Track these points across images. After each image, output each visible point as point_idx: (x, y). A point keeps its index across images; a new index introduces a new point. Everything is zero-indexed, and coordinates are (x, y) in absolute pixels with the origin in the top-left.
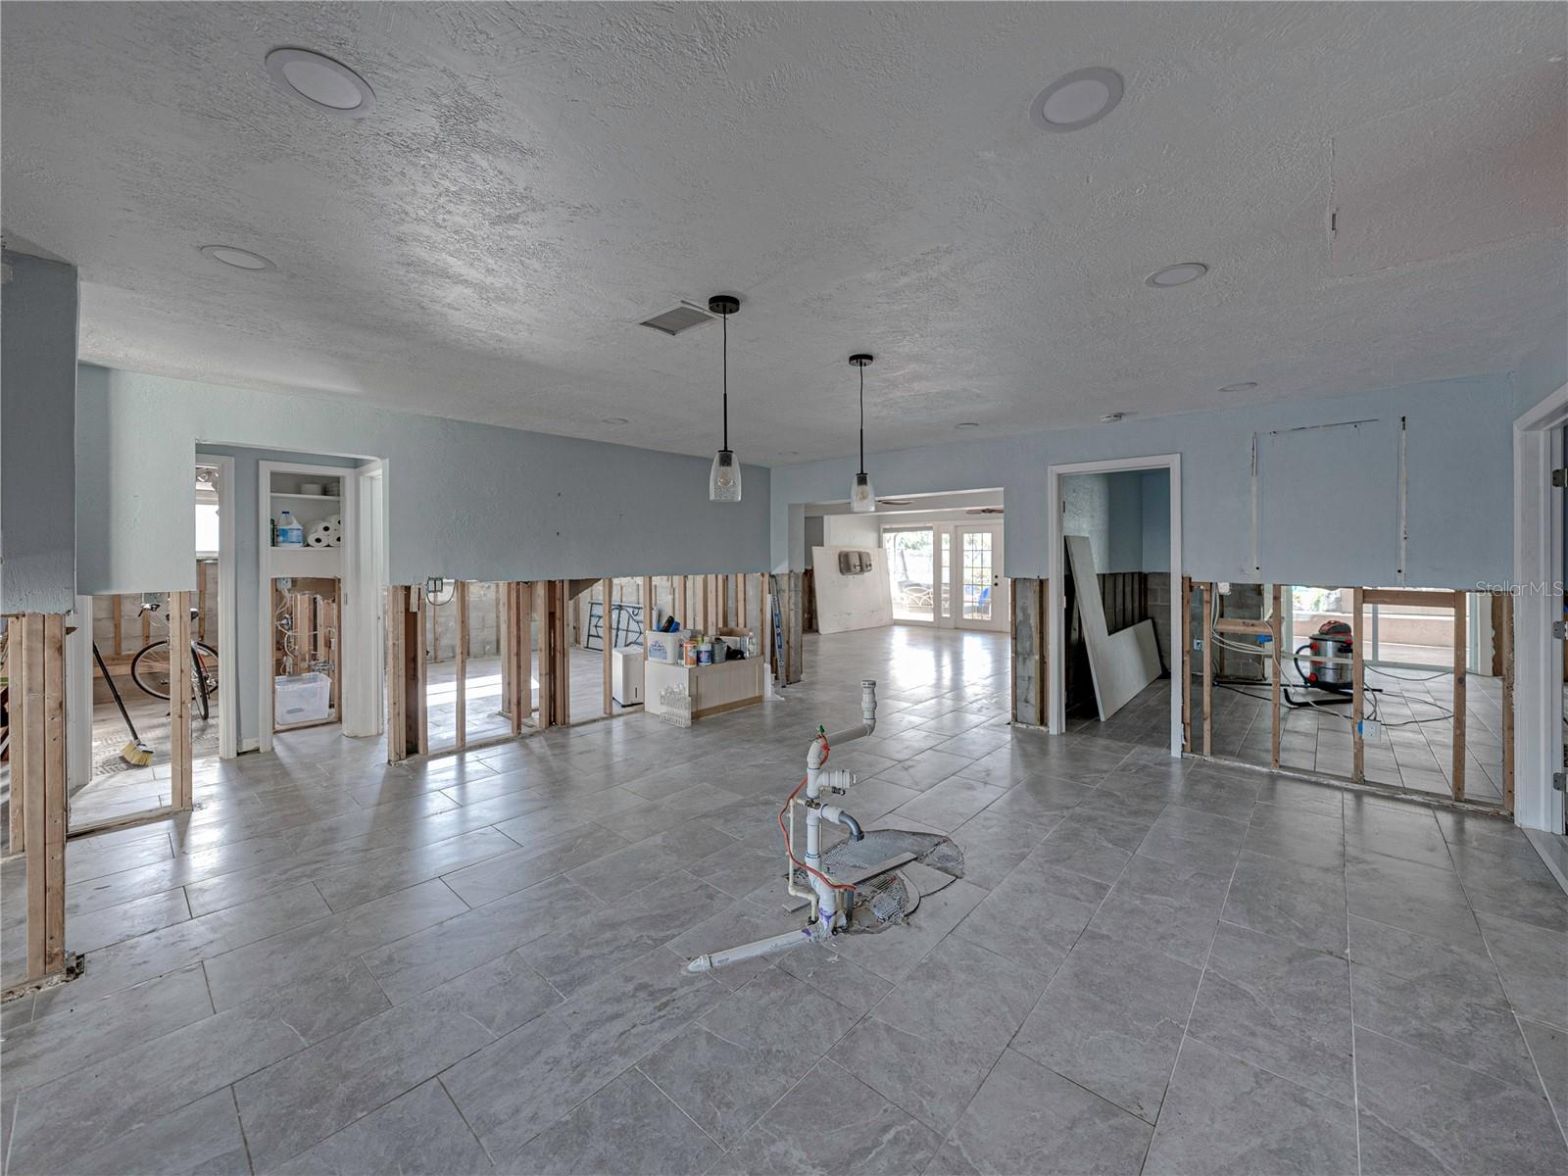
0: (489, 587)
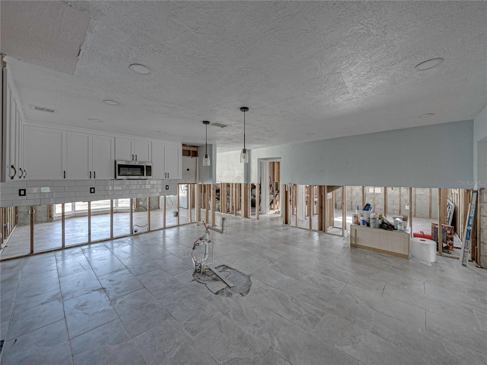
0: (396, 189)
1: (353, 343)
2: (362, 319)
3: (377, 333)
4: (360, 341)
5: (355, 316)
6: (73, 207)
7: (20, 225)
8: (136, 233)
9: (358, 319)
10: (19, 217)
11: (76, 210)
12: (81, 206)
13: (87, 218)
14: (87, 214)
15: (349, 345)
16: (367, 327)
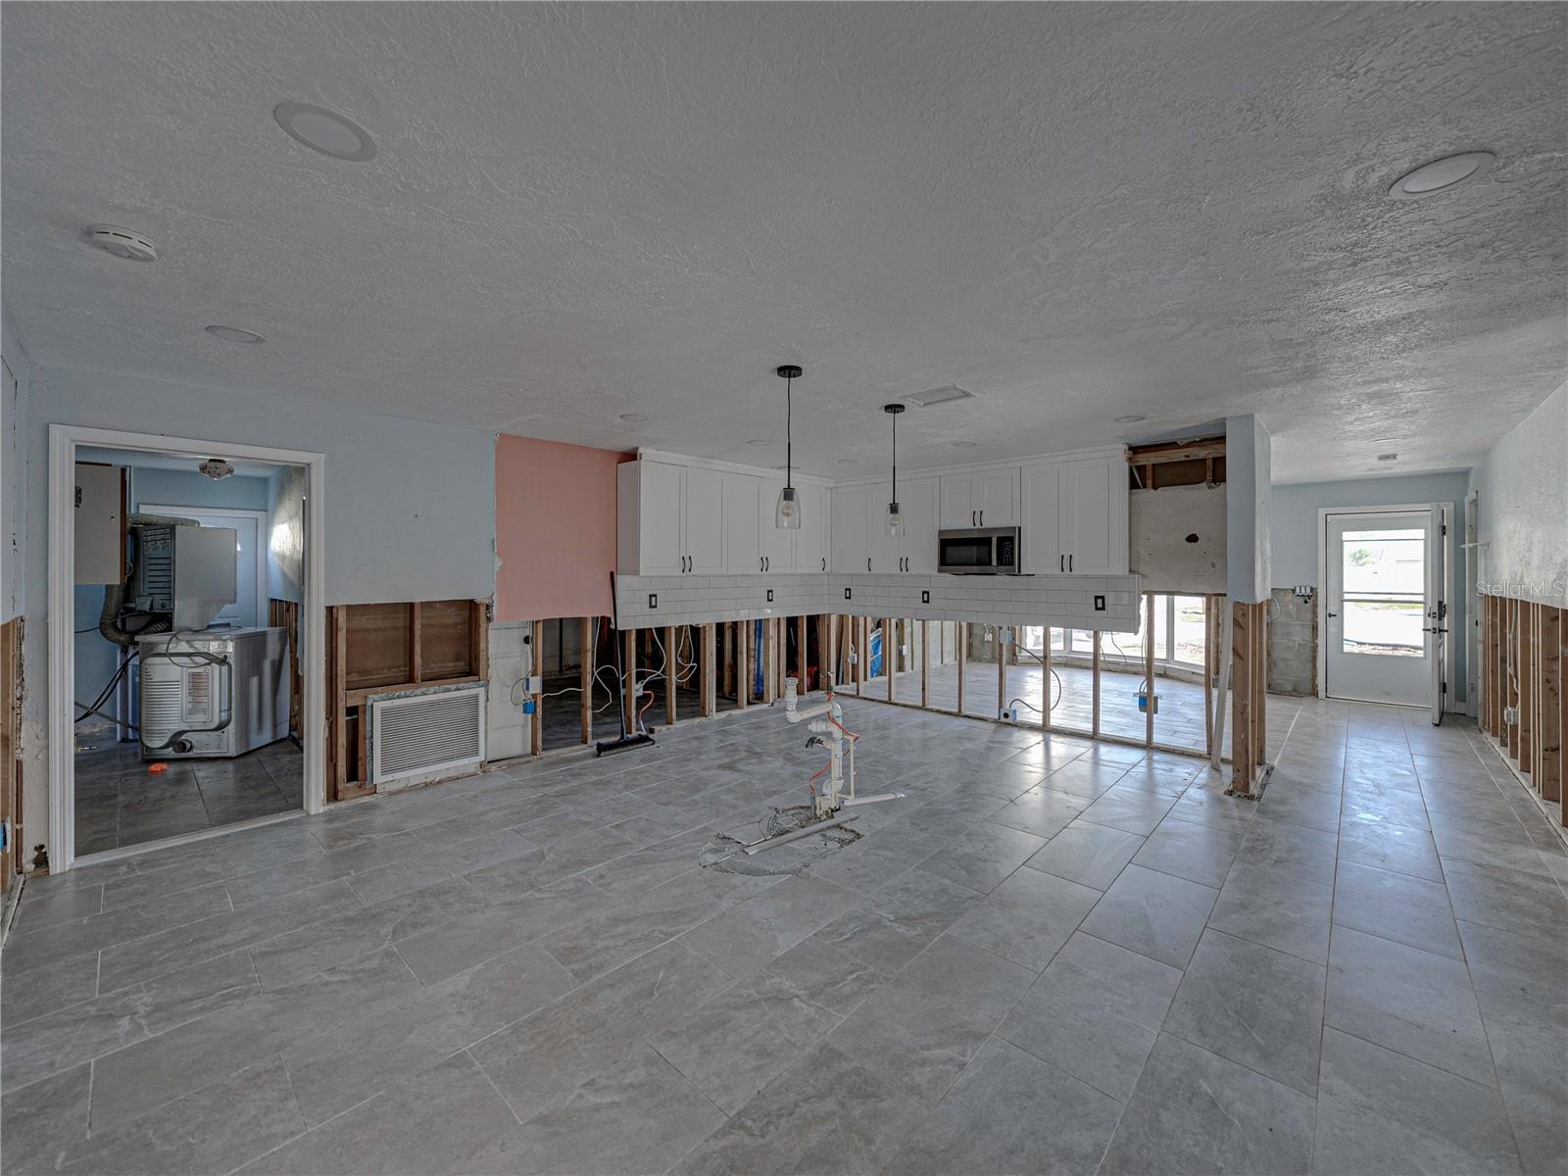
1: (466, 997)
2: (515, 1055)
3: (449, 1065)
4: (459, 1013)
5: (533, 1046)
6: (1068, 640)
7: (974, 660)
8: (1006, 720)
9: (521, 1048)
10: (974, 645)
11: (1074, 649)
12: (1082, 642)
13: (1091, 673)
14: (1091, 664)
15: (467, 988)
16: (482, 1053)
